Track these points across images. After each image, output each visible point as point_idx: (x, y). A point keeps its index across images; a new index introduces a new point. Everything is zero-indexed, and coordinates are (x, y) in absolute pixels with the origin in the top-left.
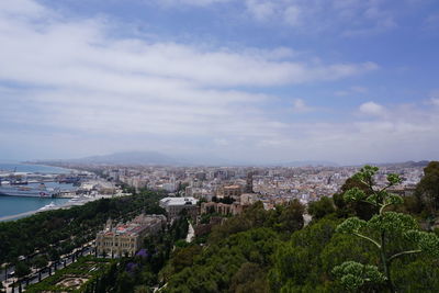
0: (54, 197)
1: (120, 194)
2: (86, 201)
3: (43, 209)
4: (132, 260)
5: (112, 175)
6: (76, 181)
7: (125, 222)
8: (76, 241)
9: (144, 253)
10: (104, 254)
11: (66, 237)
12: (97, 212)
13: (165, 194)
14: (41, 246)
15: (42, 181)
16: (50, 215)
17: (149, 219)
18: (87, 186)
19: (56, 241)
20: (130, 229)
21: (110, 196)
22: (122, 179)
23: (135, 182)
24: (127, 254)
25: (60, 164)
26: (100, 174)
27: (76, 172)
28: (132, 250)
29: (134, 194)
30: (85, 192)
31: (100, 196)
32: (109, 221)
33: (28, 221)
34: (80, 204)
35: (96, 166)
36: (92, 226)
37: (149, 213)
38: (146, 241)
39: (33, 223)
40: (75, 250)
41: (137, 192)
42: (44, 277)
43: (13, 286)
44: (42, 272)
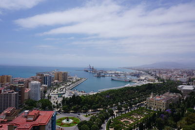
0: (130, 81)
1: (157, 82)
2: (142, 84)
3: (126, 86)
4: (163, 113)
5: (153, 73)
6: (138, 75)
7: (159, 95)
8: (138, 100)
9: (169, 111)
10: (150, 108)
11: (134, 98)
12: (147, 89)
13: (181, 83)
14: (125, 100)
15: (125, 75)
16: (128, 88)
17: (172, 95)
18: (142, 78)
19: (131, 99)
20: (162, 98)
21: (152, 83)
22: (158, 75)
23: (164, 77)
24: (161, 110)
25: (131, 68)
26: (148, 72)
27: (138, 71)
28: (163, 109)
29: (164, 82)
30: (142, 80)
31: (148, 82)
32: (152, 93)
33: (121, 90)
34: (140, 85)
35: (146, 69)
36: (145, 95)
37: (172, 92)
38: (170, 106)
40: (138, 104)
41: (166, 81)
42: (127, 112)
43: (117, 113)
44: (126, 110)
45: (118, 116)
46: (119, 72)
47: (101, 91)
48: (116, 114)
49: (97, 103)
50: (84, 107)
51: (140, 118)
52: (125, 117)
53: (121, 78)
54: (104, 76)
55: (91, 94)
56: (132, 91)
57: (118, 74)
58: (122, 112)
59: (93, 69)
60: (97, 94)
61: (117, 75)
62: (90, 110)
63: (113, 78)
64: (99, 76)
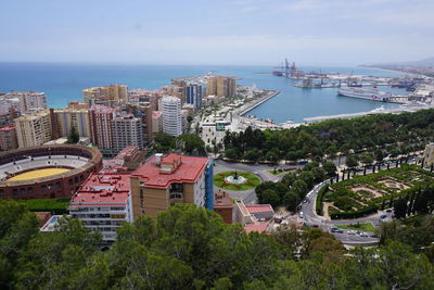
0: (385, 101)
2: (419, 108)
3: (374, 112)
6: (410, 86)
8: (402, 147)
10: (432, 168)
11: (392, 141)
14: (368, 145)
15: (375, 84)
16: (380, 118)
18: (422, 92)
19: (382, 143)
25: (395, 68)
27: (412, 75)
30: (419, 98)
33: (360, 121)
34: (412, 110)
39: (364, 123)
40: (400, 156)
42: (369, 172)
43: (344, 171)
44: (367, 167)
45: (346, 178)
46: (360, 77)
47: (310, 120)
48: (341, 174)
49: (300, 146)
50: (269, 153)
51: (400, 187)
52: (363, 183)
53: (362, 92)
54: (319, 87)
55: (287, 126)
56: (387, 125)
57: (355, 81)
58: (356, 171)
59: (293, 68)
60: (299, 129)
61: (354, 84)
62: (284, 162)
63: (342, 92)
64: (307, 87)
